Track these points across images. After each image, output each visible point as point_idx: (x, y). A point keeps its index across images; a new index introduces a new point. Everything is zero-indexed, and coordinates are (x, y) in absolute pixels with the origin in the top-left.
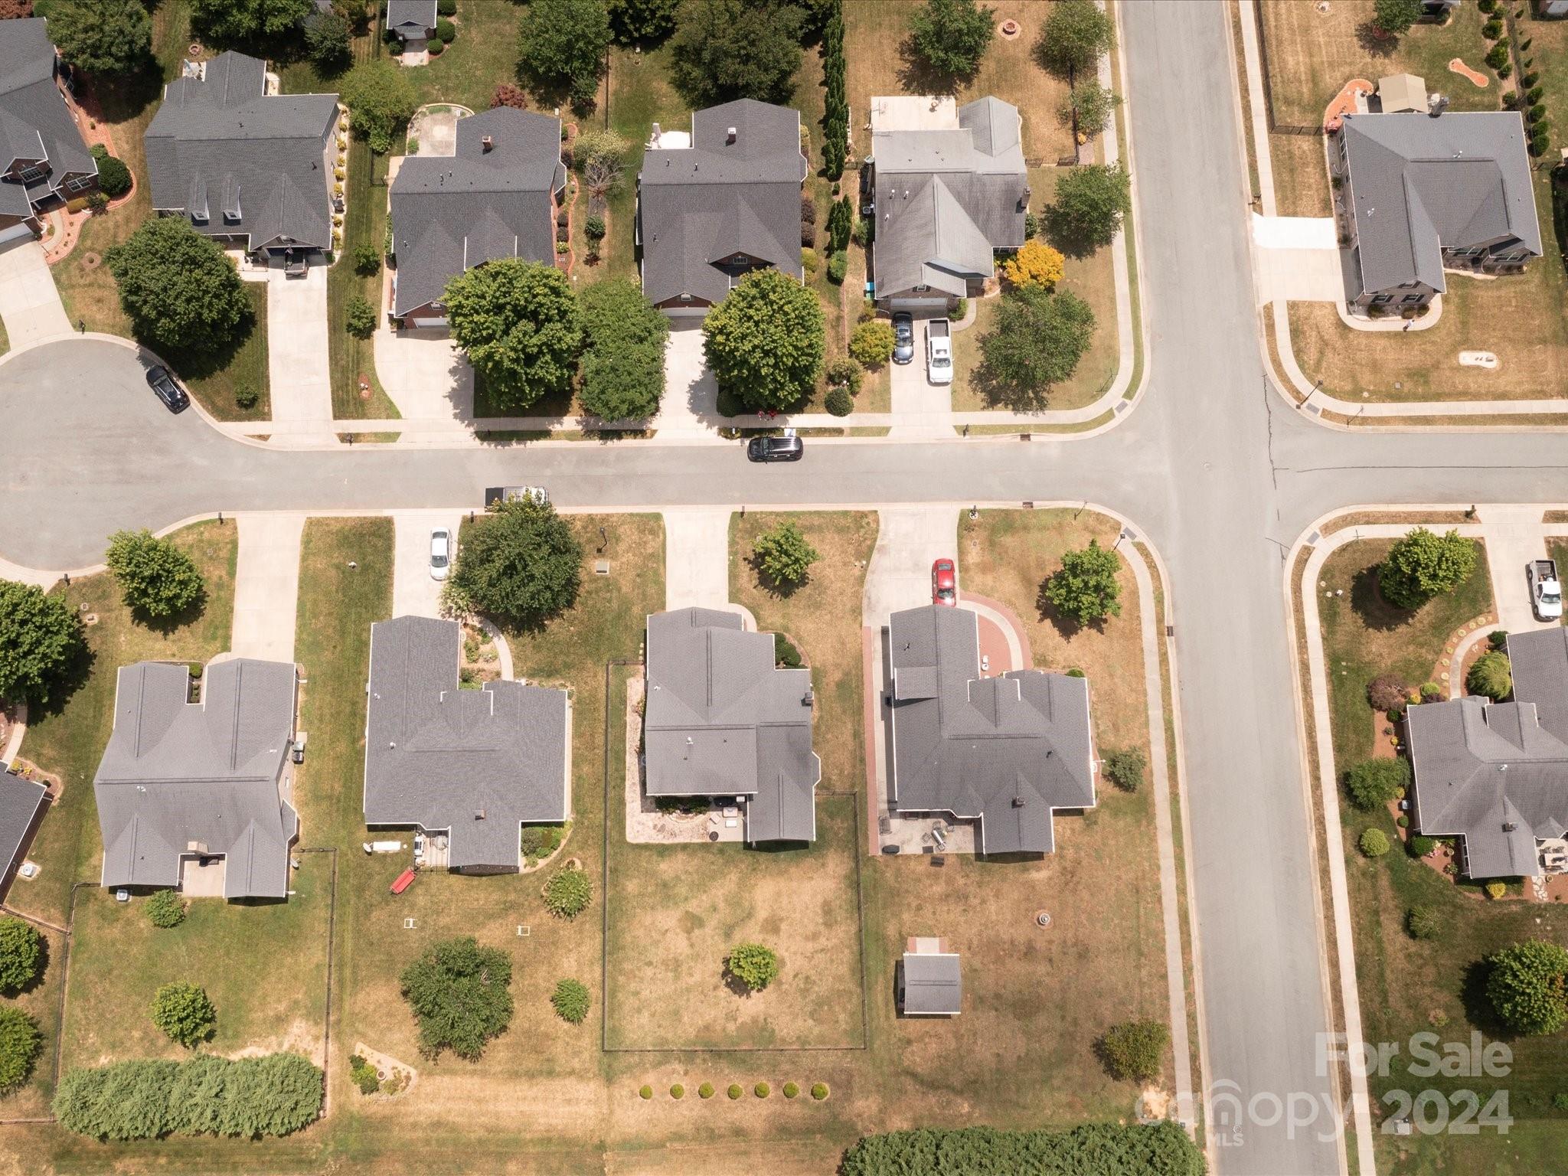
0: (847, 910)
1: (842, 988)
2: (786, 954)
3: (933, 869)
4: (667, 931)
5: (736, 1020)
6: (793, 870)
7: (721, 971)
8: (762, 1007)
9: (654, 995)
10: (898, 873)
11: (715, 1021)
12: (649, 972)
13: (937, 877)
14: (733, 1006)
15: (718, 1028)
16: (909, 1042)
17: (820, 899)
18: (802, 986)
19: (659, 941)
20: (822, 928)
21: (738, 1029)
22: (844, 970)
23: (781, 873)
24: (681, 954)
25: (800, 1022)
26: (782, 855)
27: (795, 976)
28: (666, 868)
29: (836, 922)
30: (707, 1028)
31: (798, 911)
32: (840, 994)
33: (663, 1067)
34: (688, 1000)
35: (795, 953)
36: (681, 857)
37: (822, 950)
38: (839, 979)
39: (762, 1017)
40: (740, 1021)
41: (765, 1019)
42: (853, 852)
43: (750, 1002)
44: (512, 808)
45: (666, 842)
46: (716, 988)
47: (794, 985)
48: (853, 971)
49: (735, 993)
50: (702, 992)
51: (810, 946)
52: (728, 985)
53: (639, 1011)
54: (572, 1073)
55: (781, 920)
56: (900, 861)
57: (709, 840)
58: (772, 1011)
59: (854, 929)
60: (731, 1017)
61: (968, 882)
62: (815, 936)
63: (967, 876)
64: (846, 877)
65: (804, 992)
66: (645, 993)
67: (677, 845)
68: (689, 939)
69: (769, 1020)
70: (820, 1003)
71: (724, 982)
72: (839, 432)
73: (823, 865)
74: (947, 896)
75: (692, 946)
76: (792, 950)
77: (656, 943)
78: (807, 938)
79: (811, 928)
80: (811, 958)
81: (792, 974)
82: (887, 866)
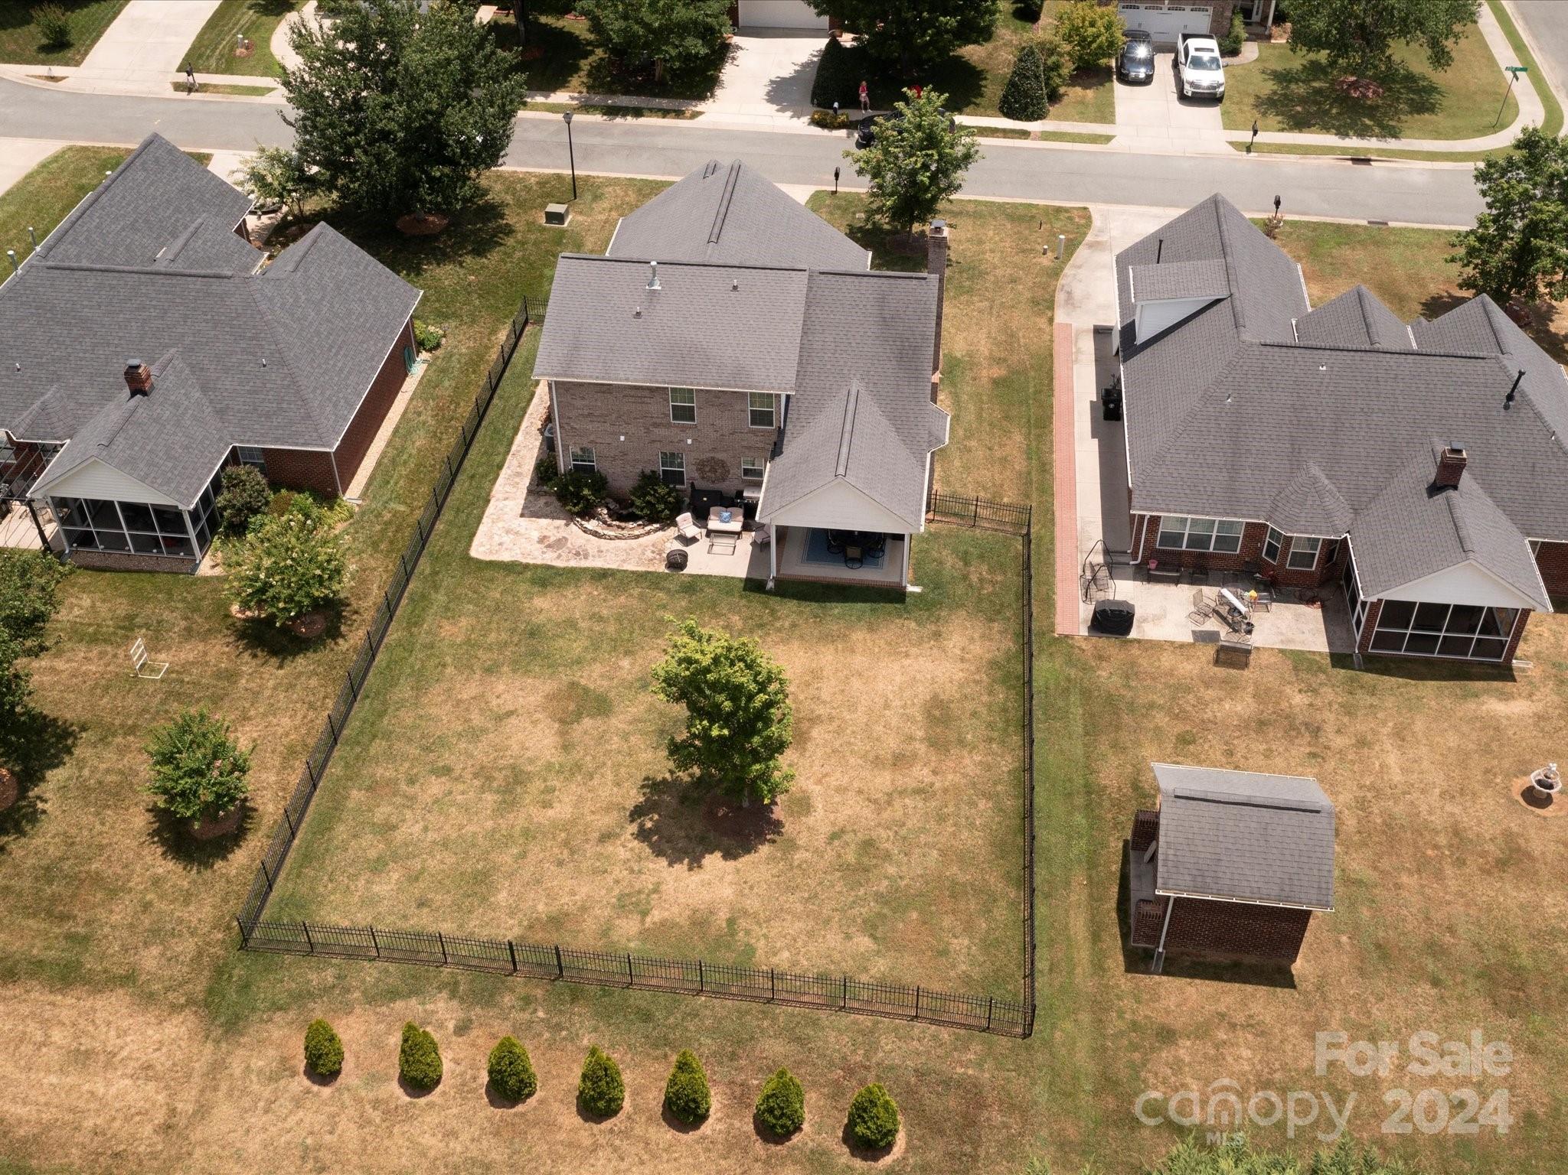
0: (990, 726)
1: (962, 878)
2: (815, 790)
3: (1221, 672)
4: (510, 714)
5: (645, 914)
6: (859, 635)
7: (630, 805)
8: (727, 892)
9: (431, 836)
10: (1130, 672)
11: (584, 909)
12: (436, 787)
13: (1232, 688)
14: (647, 881)
15: (590, 925)
16: (1167, 1035)
17: (923, 693)
18: (851, 857)
19: (484, 731)
20: (922, 748)
21: (645, 934)
22: (973, 840)
23: (827, 638)
24: (531, 761)
25: (833, 939)
26: (837, 608)
27: (834, 836)
28: (545, 606)
29: (961, 742)
30: (556, 921)
31: (861, 709)
32: (956, 891)
33: (399, 1005)
34: (523, 855)
35: (841, 790)
36: (587, 589)
37: (918, 791)
38: (964, 858)
39: (723, 915)
40: (656, 916)
41: (731, 922)
42: (1014, 626)
43: (696, 877)
44: (220, 413)
45: (560, 564)
46: (606, 837)
47: (830, 855)
48: (1000, 849)
49: (659, 852)
50: (566, 843)
51: (883, 780)
52: (643, 835)
53: (378, 866)
54: (128, 979)
55: (815, 720)
56: (1135, 651)
57: (662, 568)
58: (752, 904)
59: (1007, 763)
60: (632, 903)
61: (1318, 702)
62: (900, 761)
63: (1315, 691)
64: (993, 664)
65: (856, 873)
66: (411, 829)
67: (585, 570)
68: (562, 734)
69: (743, 923)
70: (895, 901)
71: (633, 828)
72: (1024, 134)
73: (937, 635)
74: (1262, 724)
75: (566, 747)
76: (833, 780)
77: (474, 734)
78: (877, 762)
79: (892, 743)
80: (879, 805)
81: (825, 830)
82: (1101, 658)
